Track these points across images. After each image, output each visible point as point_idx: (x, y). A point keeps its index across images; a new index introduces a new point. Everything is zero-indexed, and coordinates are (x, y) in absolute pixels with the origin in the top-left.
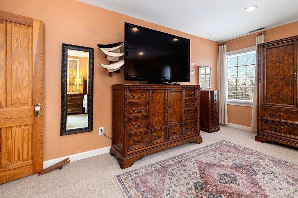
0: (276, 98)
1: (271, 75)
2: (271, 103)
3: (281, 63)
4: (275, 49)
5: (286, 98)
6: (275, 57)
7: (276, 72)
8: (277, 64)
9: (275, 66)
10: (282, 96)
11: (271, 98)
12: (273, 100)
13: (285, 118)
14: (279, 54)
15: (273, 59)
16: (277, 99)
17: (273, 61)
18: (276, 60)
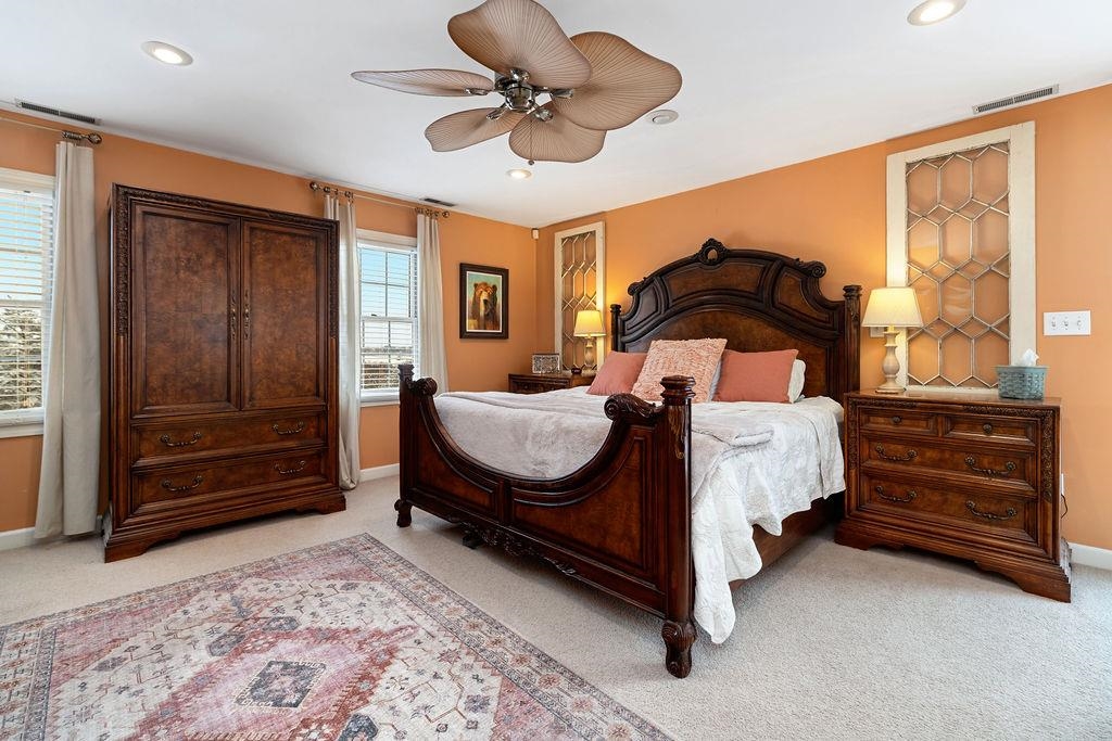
0: (179, 384)
1: (162, 307)
2: (165, 404)
3: (196, 273)
4: (174, 221)
5: (208, 383)
6: (176, 249)
7: (179, 300)
8: (182, 275)
9: (175, 278)
10: (197, 379)
11: (164, 387)
12: (170, 393)
13: (208, 444)
14: (187, 244)
15: (171, 256)
16: (182, 390)
17: (169, 259)
18: (178, 259)
